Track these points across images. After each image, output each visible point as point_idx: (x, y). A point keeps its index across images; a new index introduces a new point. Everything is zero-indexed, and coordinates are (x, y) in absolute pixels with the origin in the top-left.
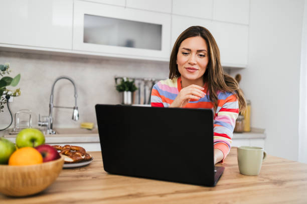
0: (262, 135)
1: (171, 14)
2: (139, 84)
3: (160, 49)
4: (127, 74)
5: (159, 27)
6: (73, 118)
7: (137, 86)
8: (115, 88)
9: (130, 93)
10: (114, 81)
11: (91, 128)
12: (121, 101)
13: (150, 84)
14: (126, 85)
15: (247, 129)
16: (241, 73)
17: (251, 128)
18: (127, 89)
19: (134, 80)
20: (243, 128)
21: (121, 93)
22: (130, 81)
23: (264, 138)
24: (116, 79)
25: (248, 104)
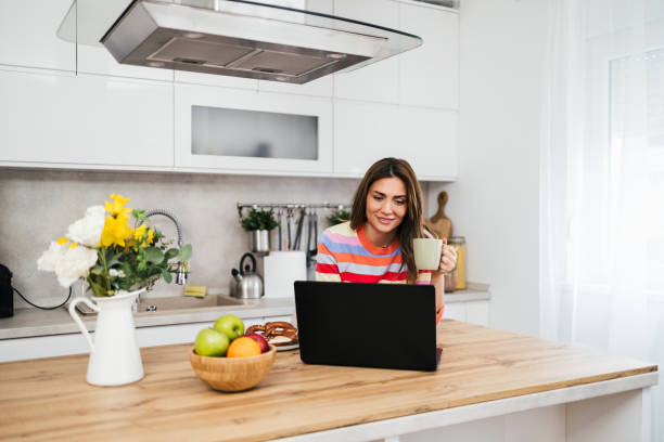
0: (486, 295)
1: (332, 98)
2: (279, 214)
3: (316, 158)
4: (260, 200)
5: (314, 121)
6: (177, 282)
7: (276, 218)
8: (240, 225)
9: (265, 232)
10: (237, 211)
11: (202, 295)
12: (252, 247)
13: (297, 216)
14: (259, 219)
15: (460, 286)
16: (447, 189)
17: (467, 283)
18: (262, 226)
19: (272, 208)
20: (454, 283)
21: (251, 233)
22: (266, 210)
23: (488, 300)
24: (240, 208)
25: (461, 244)
